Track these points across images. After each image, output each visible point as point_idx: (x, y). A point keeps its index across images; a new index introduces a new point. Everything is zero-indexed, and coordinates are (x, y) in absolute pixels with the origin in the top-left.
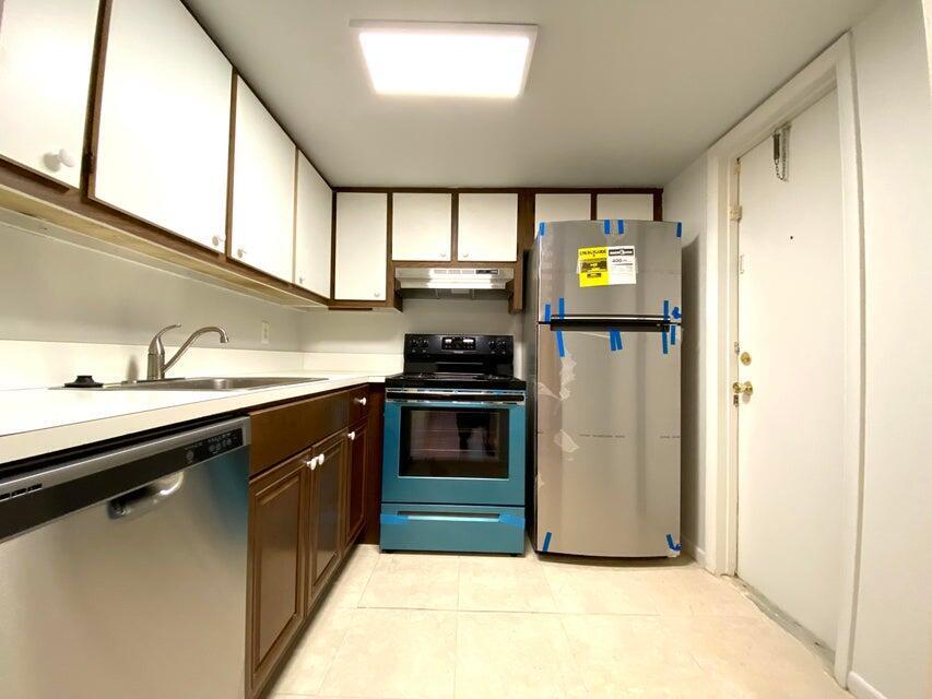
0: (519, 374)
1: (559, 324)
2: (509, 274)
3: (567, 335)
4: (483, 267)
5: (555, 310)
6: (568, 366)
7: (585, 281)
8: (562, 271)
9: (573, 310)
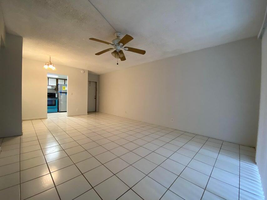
0: (56, 97)
1: (61, 93)
2: (55, 87)
3: (62, 94)
4: (52, 86)
5: (60, 92)
6: (62, 96)
7: (63, 89)
8: (61, 88)
9: (62, 91)
